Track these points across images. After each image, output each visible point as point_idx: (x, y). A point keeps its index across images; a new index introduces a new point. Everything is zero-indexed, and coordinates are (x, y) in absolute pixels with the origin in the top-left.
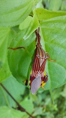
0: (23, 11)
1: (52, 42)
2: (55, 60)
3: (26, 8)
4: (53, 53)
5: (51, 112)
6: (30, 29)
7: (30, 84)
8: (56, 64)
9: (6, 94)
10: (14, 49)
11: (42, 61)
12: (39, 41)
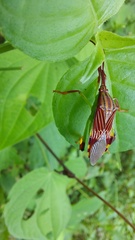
0: (79, 36)
1: (123, 82)
2: (127, 110)
3: (84, 32)
4: (124, 100)
5: (111, 171)
6: (90, 66)
7: (89, 151)
8: (128, 115)
9: (44, 148)
10: (63, 93)
11: (108, 114)
12: (103, 82)
